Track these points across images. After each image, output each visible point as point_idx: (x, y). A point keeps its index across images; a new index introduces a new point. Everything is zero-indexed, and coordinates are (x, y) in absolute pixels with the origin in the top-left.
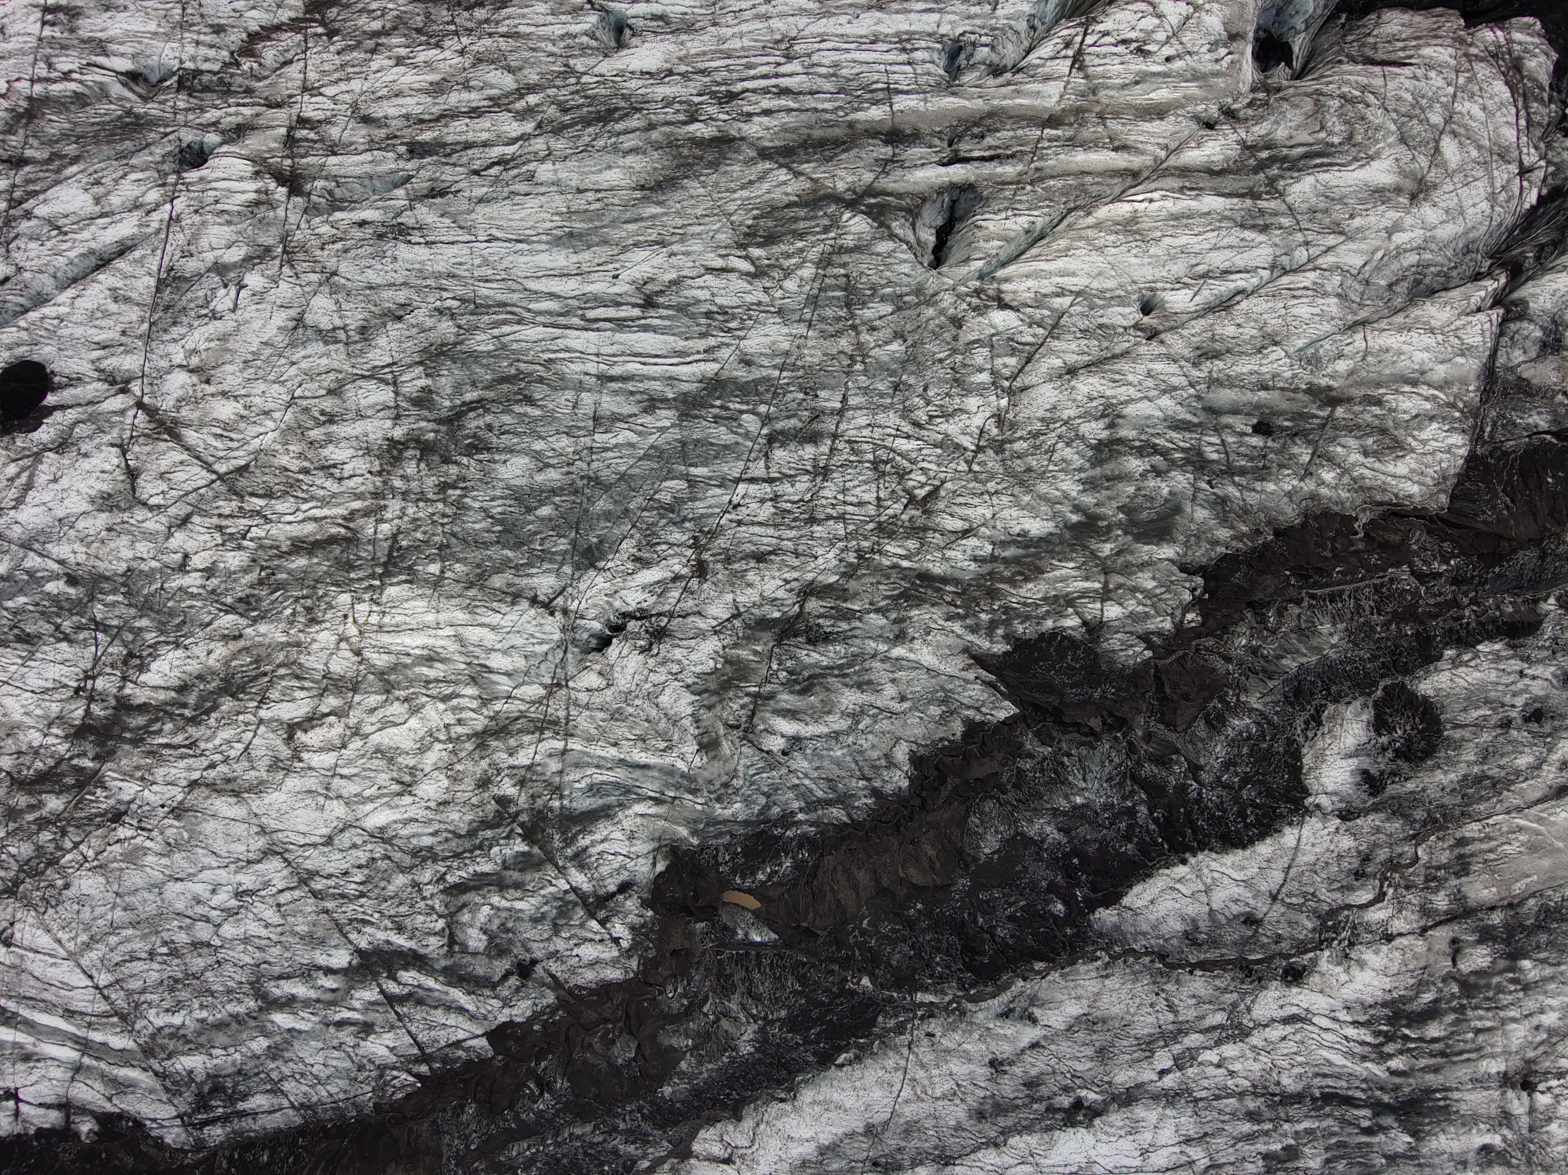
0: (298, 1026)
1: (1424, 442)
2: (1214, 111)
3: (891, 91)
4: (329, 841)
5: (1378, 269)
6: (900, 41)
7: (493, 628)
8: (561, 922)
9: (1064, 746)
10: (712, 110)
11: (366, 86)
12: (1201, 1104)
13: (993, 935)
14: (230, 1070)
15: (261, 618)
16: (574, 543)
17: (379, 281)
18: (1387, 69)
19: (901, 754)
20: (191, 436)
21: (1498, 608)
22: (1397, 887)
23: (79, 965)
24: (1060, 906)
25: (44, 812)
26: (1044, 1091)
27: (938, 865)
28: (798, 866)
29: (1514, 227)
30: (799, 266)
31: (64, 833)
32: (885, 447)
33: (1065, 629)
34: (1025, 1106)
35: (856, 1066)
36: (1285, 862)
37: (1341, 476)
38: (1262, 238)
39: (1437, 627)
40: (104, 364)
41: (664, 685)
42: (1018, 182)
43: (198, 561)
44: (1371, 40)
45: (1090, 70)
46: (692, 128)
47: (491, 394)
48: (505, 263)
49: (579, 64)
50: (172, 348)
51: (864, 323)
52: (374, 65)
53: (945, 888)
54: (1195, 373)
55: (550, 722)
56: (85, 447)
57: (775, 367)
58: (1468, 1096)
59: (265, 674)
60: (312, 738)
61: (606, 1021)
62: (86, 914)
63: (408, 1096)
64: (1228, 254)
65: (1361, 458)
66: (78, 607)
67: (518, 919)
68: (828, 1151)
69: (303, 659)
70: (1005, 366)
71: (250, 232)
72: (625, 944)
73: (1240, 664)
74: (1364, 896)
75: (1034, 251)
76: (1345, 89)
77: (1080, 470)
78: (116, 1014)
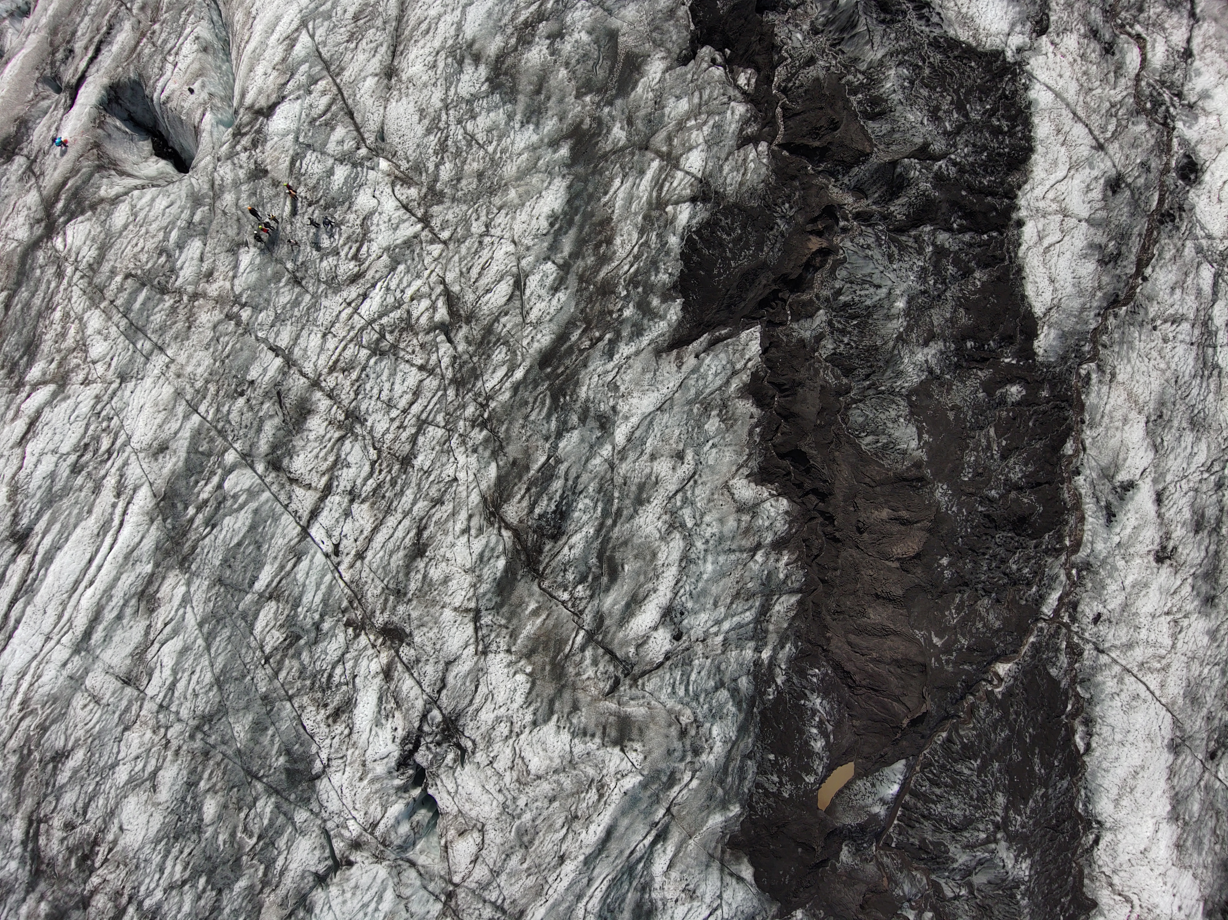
9: (827, 292)
13: (1016, 487)
19: (746, 491)
22: (1136, 20)
24: (1014, 390)
26: (1212, 512)
27: (905, 514)
32: (362, 329)
33: (689, 226)
34: (1219, 543)
35: (1097, 729)
36: (1067, 115)
41: (518, 755)
42: (143, 34)
47: (29, 803)
51: (196, 282)
53: (938, 518)
57: (187, 417)
68: (1177, 810)
70: (342, 142)
73: (823, 52)
74: (1134, 58)
77: (511, 117)
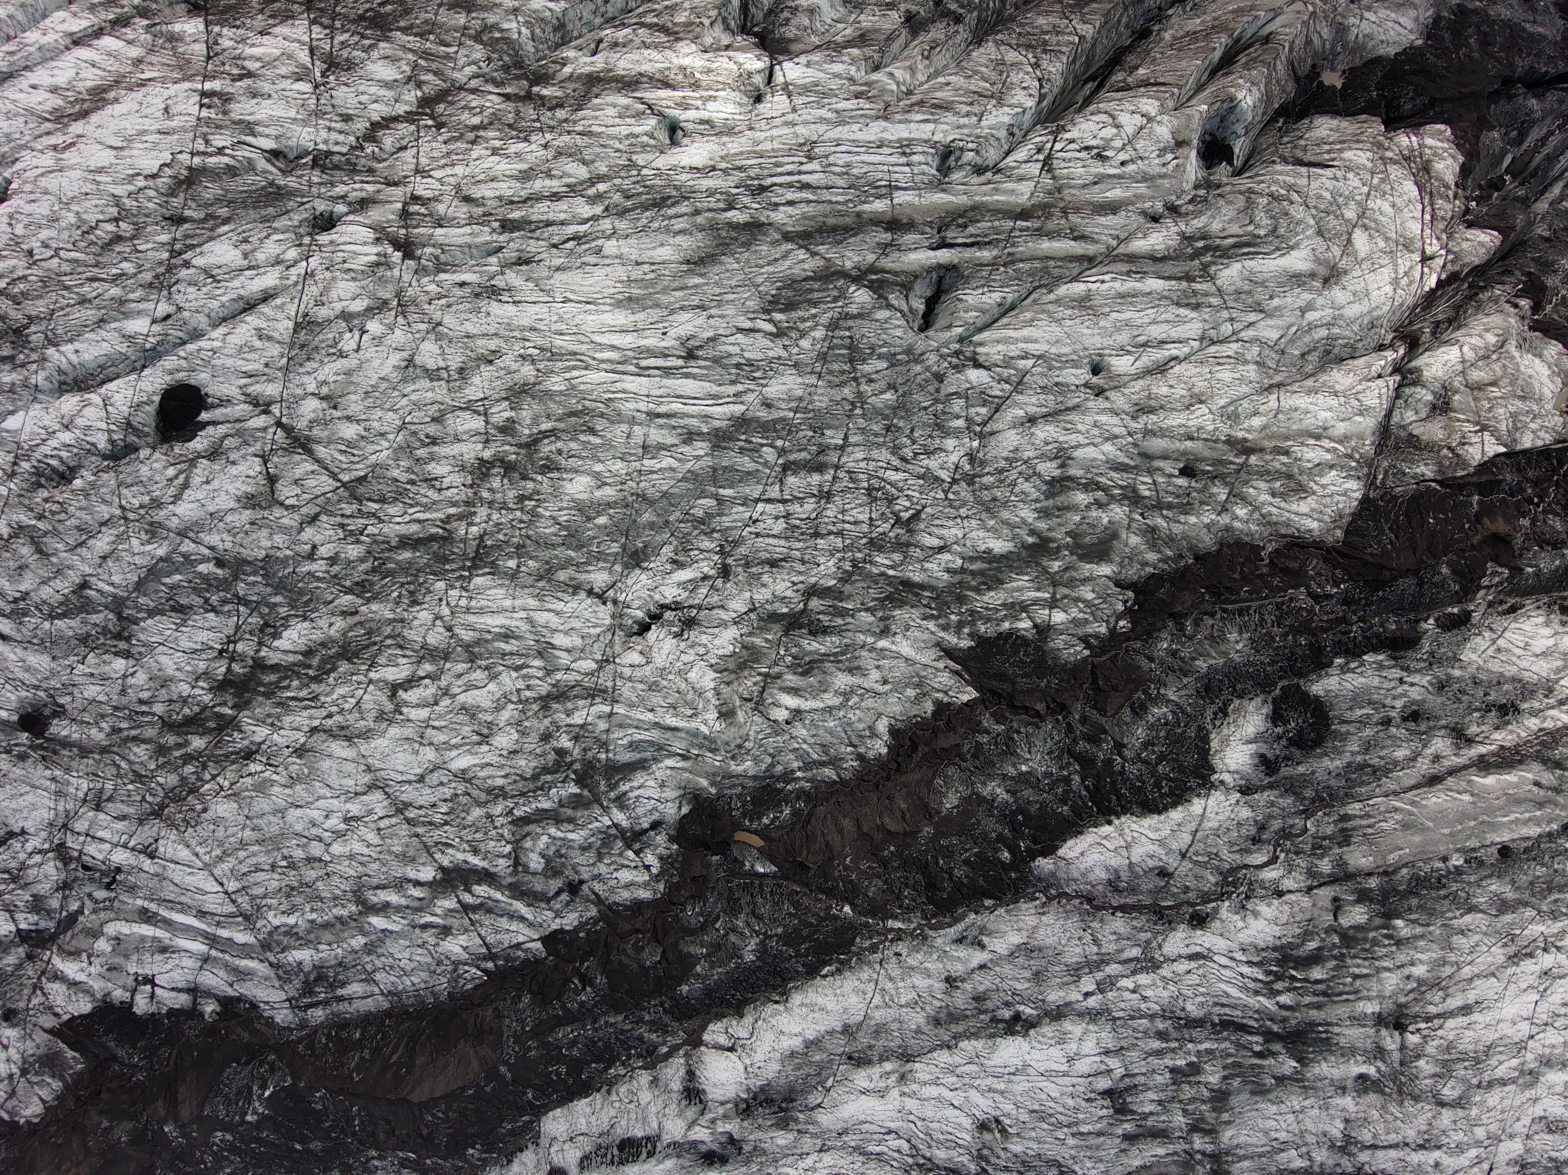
0: (390, 927)
1: (1324, 487)
2: (1159, 207)
3: (892, 188)
4: (421, 779)
5: (1292, 341)
6: (901, 147)
7: (558, 613)
8: (604, 851)
9: (1015, 725)
10: (747, 200)
11: (468, 171)
12: (1118, 1023)
13: (951, 875)
14: (333, 963)
15: (374, 598)
16: (624, 547)
17: (475, 331)
18: (1312, 170)
19: (882, 726)
20: (321, 451)
21: (1382, 625)
22: (1288, 852)
23: (212, 875)
24: (1006, 854)
25: (189, 750)
26: (989, 1004)
27: (908, 815)
28: (795, 813)
29: (1415, 307)
30: (812, 329)
31: (204, 767)
32: (878, 477)
33: (1019, 630)
34: (973, 1016)
35: (837, 977)
36: (1193, 826)
37: (1252, 512)
38: (1194, 314)
39: (1328, 639)
40: (250, 390)
41: (692, 664)
42: (993, 265)
43: (323, 551)
44: (1302, 142)
45: (1057, 173)
46: (730, 214)
47: (562, 425)
48: (577, 321)
49: (640, 159)
50: (306, 379)
51: (864, 376)
52: (474, 154)
53: (914, 834)
54: (1133, 425)
55: (600, 691)
56: (233, 456)
57: (790, 410)
58: (1346, 1031)
59: (375, 644)
60: (411, 696)
61: (638, 931)
62: (220, 833)
63: (476, 987)
64: (1165, 327)
65: (1269, 498)
66: (224, 585)
67: (570, 847)
68: (812, 1044)
69: (406, 633)
70: (978, 414)
71: (371, 287)
72: (654, 871)
73: (1162, 663)
74: (1259, 858)
75: (1005, 321)
76: (1273, 188)
77: (1036, 501)
78: (241, 915)
